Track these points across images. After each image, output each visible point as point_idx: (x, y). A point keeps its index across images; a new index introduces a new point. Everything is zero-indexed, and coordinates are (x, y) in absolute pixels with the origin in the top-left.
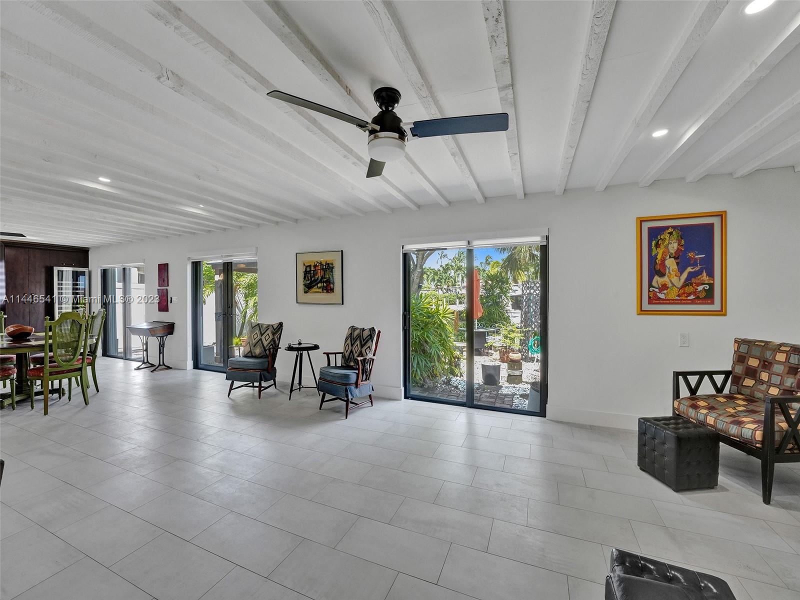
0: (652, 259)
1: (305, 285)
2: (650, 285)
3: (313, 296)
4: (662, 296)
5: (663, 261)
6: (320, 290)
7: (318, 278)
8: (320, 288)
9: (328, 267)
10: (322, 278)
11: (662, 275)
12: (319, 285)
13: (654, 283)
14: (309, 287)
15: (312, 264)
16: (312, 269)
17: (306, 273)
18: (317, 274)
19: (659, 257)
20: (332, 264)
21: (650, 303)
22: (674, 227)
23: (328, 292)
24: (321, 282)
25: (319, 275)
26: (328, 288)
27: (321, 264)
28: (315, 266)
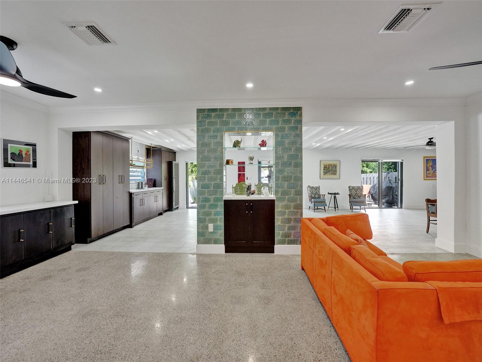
0: (427, 167)
1: (324, 172)
2: (426, 173)
3: (328, 176)
4: (429, 176)
5: (429, 167)
6: (331, 174)
7: (330, 170)
8: (330, 173)
9: (335, 166)
10: (332, 170)
11: (429, 171)
12: (330, 172)
13: (427, 173)
14: (325, 173)
15: (328, 165)
16: (328, 166)
17: (325, 167)
18: (329, 168)
19: (428, 166)
20: (336, 165)
21: (426, 177)
22: (431, 159)
23: (334, 175)
24: (331, 171)
25: (330, 169)
26: (334, 173)
27: (331, 165)
28: (329, 165)
